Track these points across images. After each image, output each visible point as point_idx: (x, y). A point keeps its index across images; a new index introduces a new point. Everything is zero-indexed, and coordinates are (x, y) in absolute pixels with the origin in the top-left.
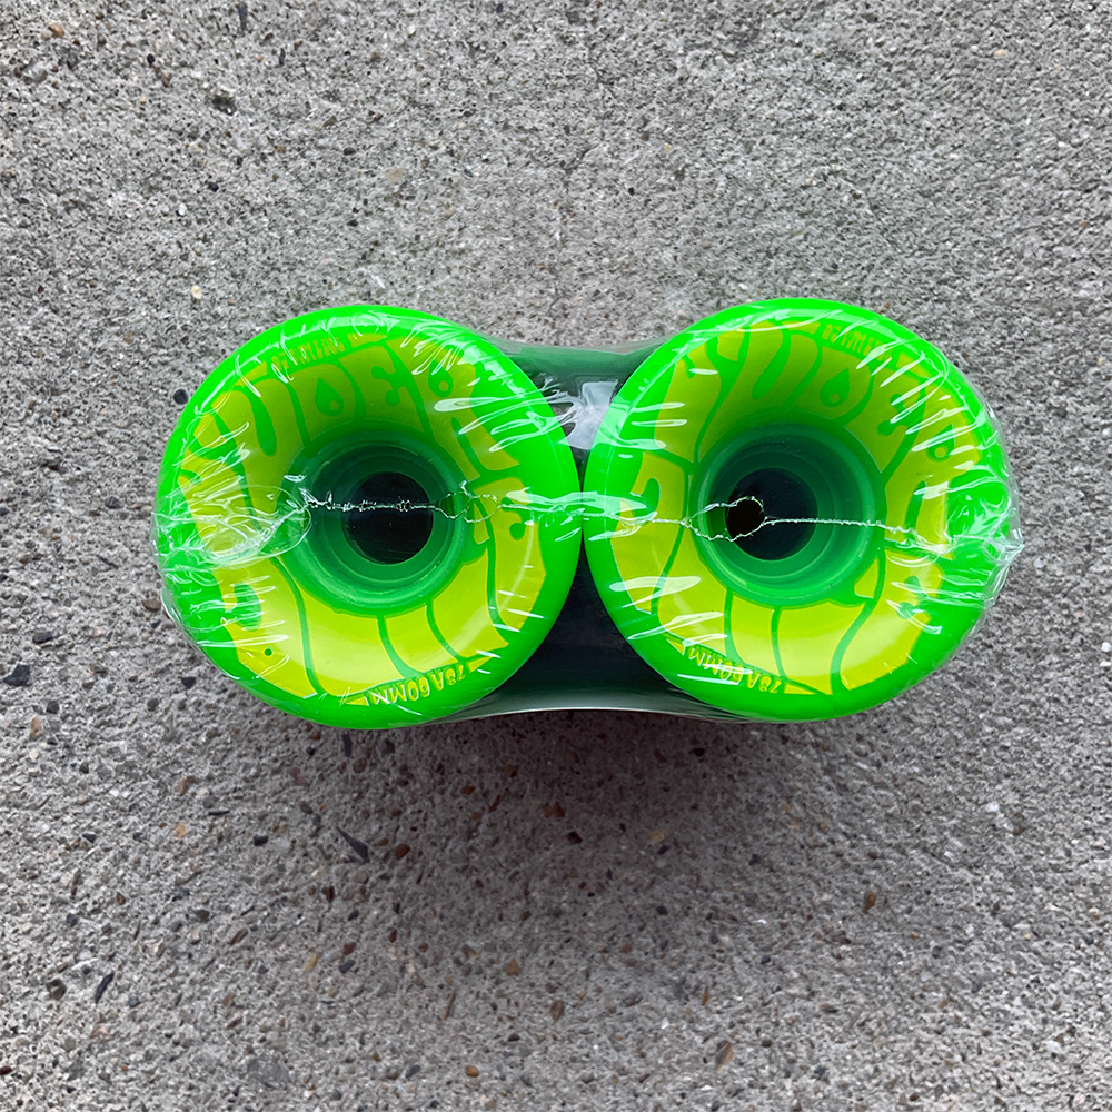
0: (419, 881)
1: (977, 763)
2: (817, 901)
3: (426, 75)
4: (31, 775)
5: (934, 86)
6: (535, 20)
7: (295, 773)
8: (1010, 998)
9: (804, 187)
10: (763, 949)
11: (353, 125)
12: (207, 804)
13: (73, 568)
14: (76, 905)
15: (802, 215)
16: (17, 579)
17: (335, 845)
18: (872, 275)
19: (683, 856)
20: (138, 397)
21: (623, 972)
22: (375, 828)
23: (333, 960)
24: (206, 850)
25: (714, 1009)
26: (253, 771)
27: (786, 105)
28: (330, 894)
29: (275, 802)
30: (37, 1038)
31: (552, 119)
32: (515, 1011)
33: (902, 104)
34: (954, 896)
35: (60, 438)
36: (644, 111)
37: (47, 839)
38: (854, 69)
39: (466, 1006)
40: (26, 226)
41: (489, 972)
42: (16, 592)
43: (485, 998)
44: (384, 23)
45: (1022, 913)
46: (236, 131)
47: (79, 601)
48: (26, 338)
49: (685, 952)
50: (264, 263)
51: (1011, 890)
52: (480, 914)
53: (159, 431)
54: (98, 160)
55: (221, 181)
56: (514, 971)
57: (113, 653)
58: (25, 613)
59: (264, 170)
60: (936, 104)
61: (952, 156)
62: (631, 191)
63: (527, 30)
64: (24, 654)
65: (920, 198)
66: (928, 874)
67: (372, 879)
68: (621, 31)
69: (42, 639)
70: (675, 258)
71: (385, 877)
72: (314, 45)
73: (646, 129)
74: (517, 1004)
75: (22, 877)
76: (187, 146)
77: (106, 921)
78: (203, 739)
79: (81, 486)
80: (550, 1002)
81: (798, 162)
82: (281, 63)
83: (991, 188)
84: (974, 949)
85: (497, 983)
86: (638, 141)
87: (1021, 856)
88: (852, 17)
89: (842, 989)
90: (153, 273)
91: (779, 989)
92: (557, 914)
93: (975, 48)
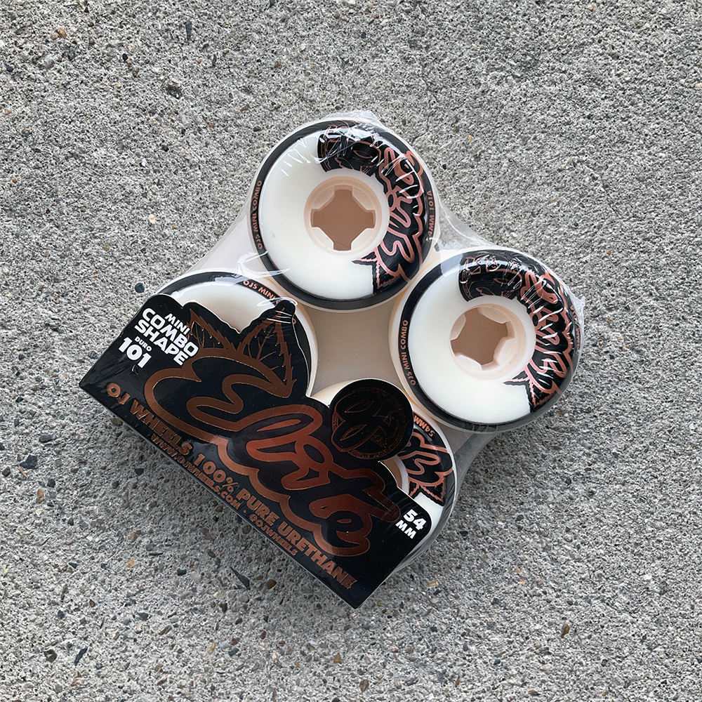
0: (281, 603)
1: (641, 550)
2: (532, 629)
3: (311, 79)
4: (36, 524)
5: (653, 106)
6: (387, 45)
7: (205, 532)
8: (648, 692)
9: (560, 170)
10: (495, 656)
11: (260, 112)
12: (148, 548)
13: (66, 395)
14: (64, 606)
15: (557, 190)
16: (29, 401)
17: (229, 578)
18: (601, 232)
19: (449, 596)
20: (111, 287)
21: (407, 665)
22: (255, 569)
23: (225, 648)
24: (147, 576)
25: (463, 690)
26: (178, 529)
27: (552, 114)
28: (225, 608)
29: (192, 549)
30: (38, 684)
31: (394, 115)
32: (338, 684)
33: (631, 117)
34: (618, 630)
35: (59, 311)
36: (456, 112)
37: (45, 564)
38: (599, 91)
39: (307, 680)
40: (39, 168)
41: (323, 660)
42: (29, 409)
43: (319, 676)
44: (285, 41)
45: (659, 642)
46: (182, 110)
47: (70, 417)
48: (37, 244)
49: (447, 655)
50: (197, 202)
51: (655, 628)
52: (319, 625)
53: (124, 309)
54: (87, 125)
55: (171, 145)
56: (338, 660)
57: (91, 451)
58: (35, 423)
59: (199, 139)
60: (653, 118)
61: (661, 154)
62: (444, 167)
63: (381, 51)
64: (34, 448)
65: (637, 182)
66: (604, 616)
67: (251, 600)
68: (445, 56)
69: (45, 440)
70: (471, 213)
71: (259, 599)
72: (236, 53)
73: (457, 125)
74: (339, 681)
75: (31, 587)
76: (148, 119)
77: (83, 616)
78: (147, 508)
79: (73, 343)
80: (360, 680)
81: (558, 153)
82: (214, 66)
83: (685, 178)
84: (628, 662)
85: (327, 667)
86: (451, 133)
87: (663, 607)
88: (601, 55)
89: (544, 682)
90: (123, 205)
91: (503, 680)
92: (368, 628)
93: (683, 81)
